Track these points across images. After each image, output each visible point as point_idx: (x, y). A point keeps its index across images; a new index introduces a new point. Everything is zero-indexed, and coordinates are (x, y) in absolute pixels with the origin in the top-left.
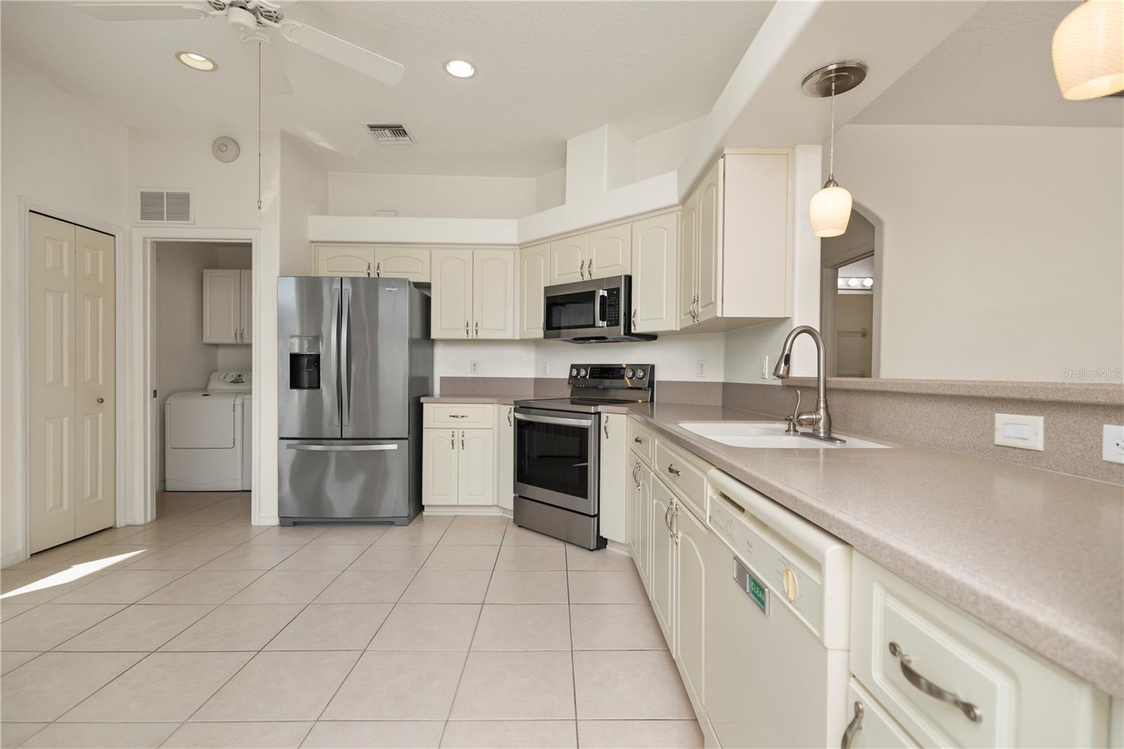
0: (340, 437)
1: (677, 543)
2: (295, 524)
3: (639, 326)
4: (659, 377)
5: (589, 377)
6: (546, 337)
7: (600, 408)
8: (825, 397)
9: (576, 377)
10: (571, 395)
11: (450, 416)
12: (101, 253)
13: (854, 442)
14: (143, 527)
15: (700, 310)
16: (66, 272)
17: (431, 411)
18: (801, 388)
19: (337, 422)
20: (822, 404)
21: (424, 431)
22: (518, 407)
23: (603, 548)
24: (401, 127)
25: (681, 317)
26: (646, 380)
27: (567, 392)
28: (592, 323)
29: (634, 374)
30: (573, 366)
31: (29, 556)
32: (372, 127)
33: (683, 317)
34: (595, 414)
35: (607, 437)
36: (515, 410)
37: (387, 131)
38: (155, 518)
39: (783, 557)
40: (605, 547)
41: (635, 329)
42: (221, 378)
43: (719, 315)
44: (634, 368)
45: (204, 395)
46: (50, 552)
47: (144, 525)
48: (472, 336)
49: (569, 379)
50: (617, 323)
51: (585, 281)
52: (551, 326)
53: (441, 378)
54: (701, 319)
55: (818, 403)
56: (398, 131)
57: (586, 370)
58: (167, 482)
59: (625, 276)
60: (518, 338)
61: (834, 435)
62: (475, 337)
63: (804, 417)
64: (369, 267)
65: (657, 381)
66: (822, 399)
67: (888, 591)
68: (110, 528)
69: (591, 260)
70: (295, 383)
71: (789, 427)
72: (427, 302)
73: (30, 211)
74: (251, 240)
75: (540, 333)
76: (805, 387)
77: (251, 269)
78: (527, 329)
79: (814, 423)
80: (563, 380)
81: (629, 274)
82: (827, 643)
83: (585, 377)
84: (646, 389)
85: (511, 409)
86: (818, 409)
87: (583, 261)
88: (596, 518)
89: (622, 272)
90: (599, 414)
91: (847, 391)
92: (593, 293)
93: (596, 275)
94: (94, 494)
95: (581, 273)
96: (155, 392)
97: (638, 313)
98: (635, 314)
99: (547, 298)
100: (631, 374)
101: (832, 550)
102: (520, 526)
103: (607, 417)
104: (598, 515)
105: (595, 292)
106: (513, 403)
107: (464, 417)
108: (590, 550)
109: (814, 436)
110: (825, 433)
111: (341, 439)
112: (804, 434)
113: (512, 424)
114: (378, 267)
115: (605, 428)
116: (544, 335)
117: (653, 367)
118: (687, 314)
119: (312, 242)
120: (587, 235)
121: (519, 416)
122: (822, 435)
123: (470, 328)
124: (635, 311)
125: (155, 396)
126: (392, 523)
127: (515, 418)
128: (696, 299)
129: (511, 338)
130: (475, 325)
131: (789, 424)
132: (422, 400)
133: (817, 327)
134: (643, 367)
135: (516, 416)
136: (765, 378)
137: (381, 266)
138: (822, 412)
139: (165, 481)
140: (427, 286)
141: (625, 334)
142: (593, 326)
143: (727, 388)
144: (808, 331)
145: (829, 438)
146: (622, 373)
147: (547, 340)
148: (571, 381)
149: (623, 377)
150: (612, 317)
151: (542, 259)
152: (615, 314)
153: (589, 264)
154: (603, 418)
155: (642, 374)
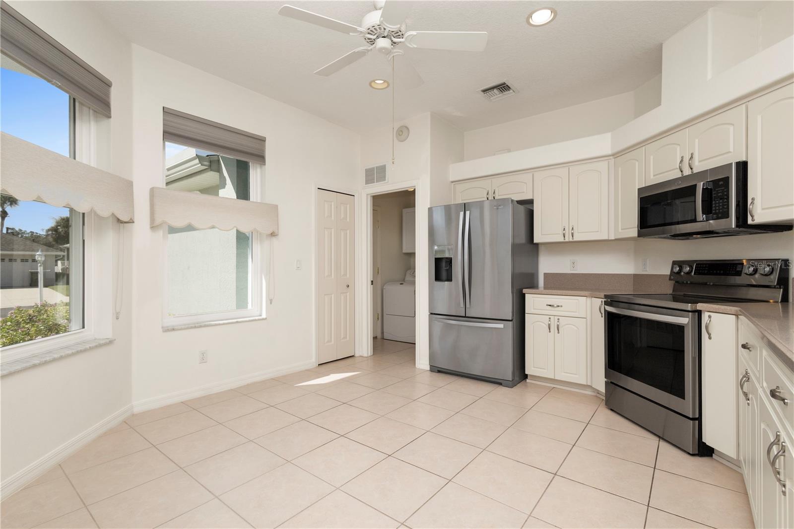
0: (464, 315)
2: (439, 372)
3: (759, 214)
4: (792, 273)
5: (695, 273)
6: (640, 235)
7: (700, 306)
9: (679, 273)
10: (673, 291)
11: (547, 305)
12: (348, 206)
14: (366, 359)
16: (333, 218)
17: (533, 301)
19: (462, 305)
21: (526, 315)
22: (609, 300)
23: (707, 456)
24: (505, 84)
26: (775, 277)
27: (668, 288)
28: (691, 218)
29: (756, 270)
30: (675, 263)
31: (317, 365)
32: (484, 91)
35: (710, 338)
36: (606, 303)
37: (495, 90)
38: (372, 354)
40: (710, 456)
41: (753, 220)
42: (411, 274)
45: (401, 284)
46: (325, 365)
47: (367, 357)
48: (568, 238)
49: (671, 275)
50: (726, 215)
51: (685, 177)
52: (646, 225)
53: (545, 274)
56: (503, 87)
57: (691, 267)
58: (385, 333)
59: (738, 164)
60: (613, 238)
62: (571, 240)
64: (488, 193)
65: (792, 279)
68: (353, 356)
69: (693, 154)
70: (438, 278)
72: (530, 215)
73: (319, 188)
74: (415, 186)
75: (634, 232)
77: (415, 207)
80: (665, 276)
81: (743, 160)
83: (689, 273)
85: (602, 302)
87: (682, 157)
88: (697, 422)
89: (733, 159)
90: (700, 313)
92: (694, 187)
94: (345, 338)
95: (680, 169)
96: (372, 281)
97: (758, 202)
98: (752, 203)
99: (641, 198)
100: (752, 269)
102: (612, 410)
103: (710, 317)
104: (699, 420)
105: (696, 185)
106: (603, 297)
107: (559, 306)
108: (689, 454)
111: (465, 317)
113: (603, 315)
114: (494, 192)
116: (638, 235)
117: (786, 262)
119: (452, 182)
120: (687, 129)
121: (610, 309)
123: (567, 232)
124: (753, 199)
125: (372, 284)
126: (500, 384)
127: (605, 310)
129: (606, 238)
130: (571, 228)
132: (525, 291)
135: (606, 309)
137: (496, 192)
139: (383, 333)
140: (531, 202)
141: (737, 226)
142: (694, 220)
146: (738, 269)
147: (641, 238)
148: (672, 277)
149: (739, 273)
150: (719, 209)
151: (637, 163)
152: (723, 205)
153: (690, 157)
154: (705, 317)
155: (767, 269)
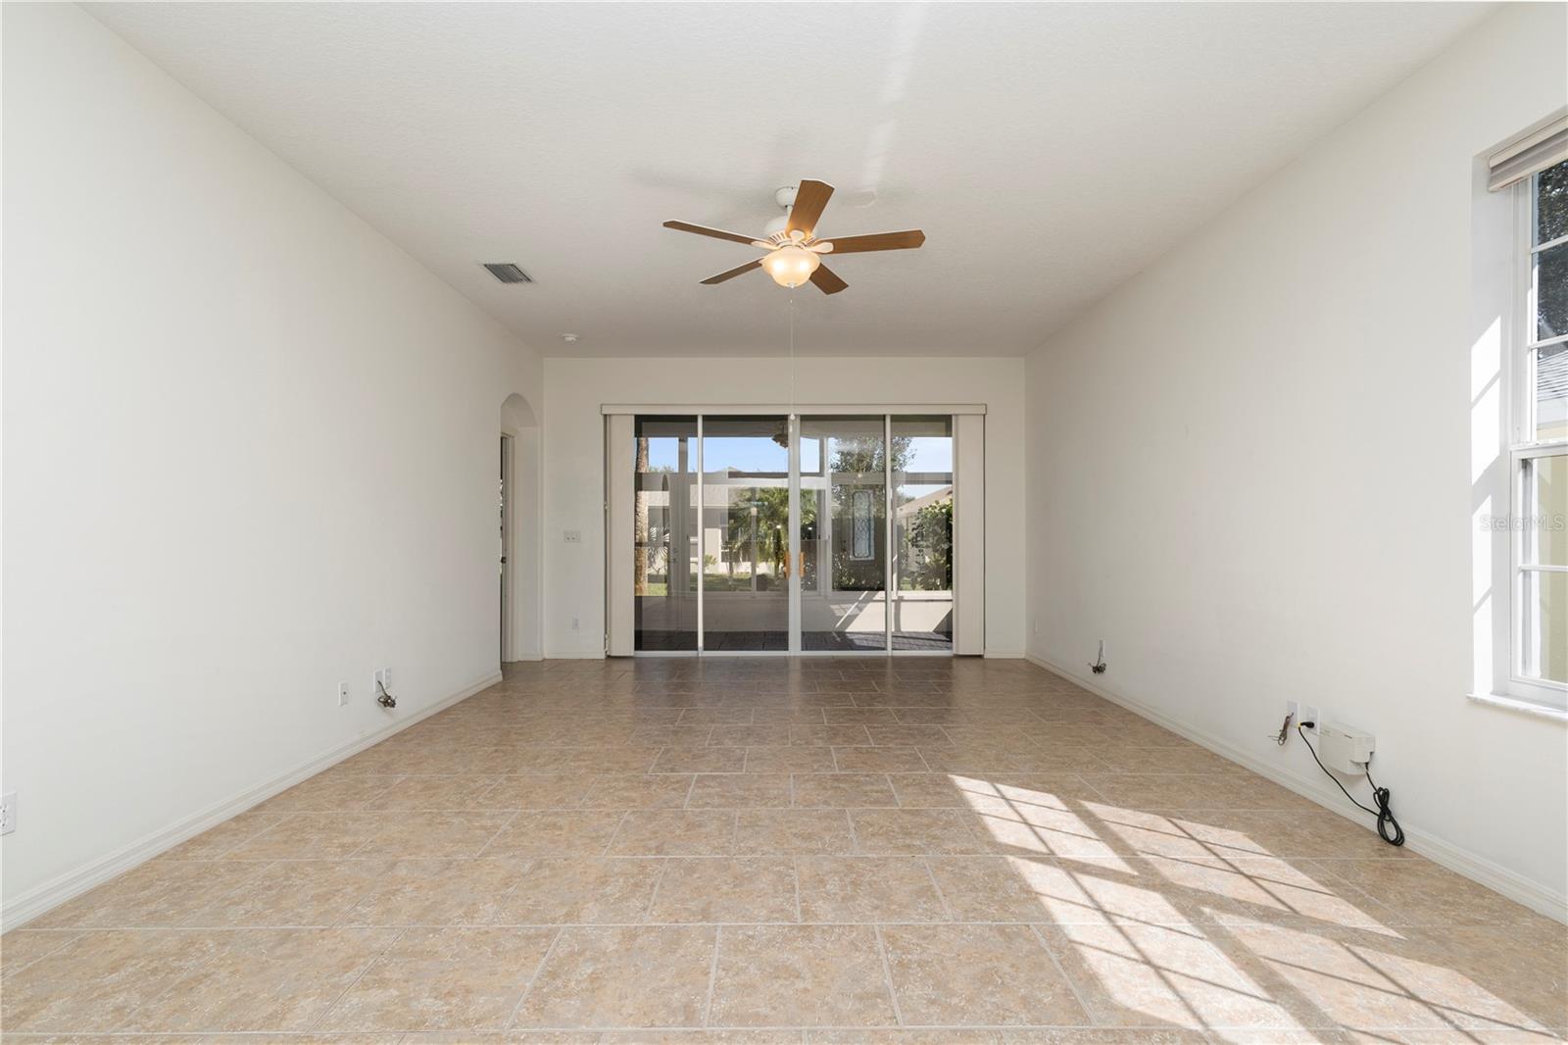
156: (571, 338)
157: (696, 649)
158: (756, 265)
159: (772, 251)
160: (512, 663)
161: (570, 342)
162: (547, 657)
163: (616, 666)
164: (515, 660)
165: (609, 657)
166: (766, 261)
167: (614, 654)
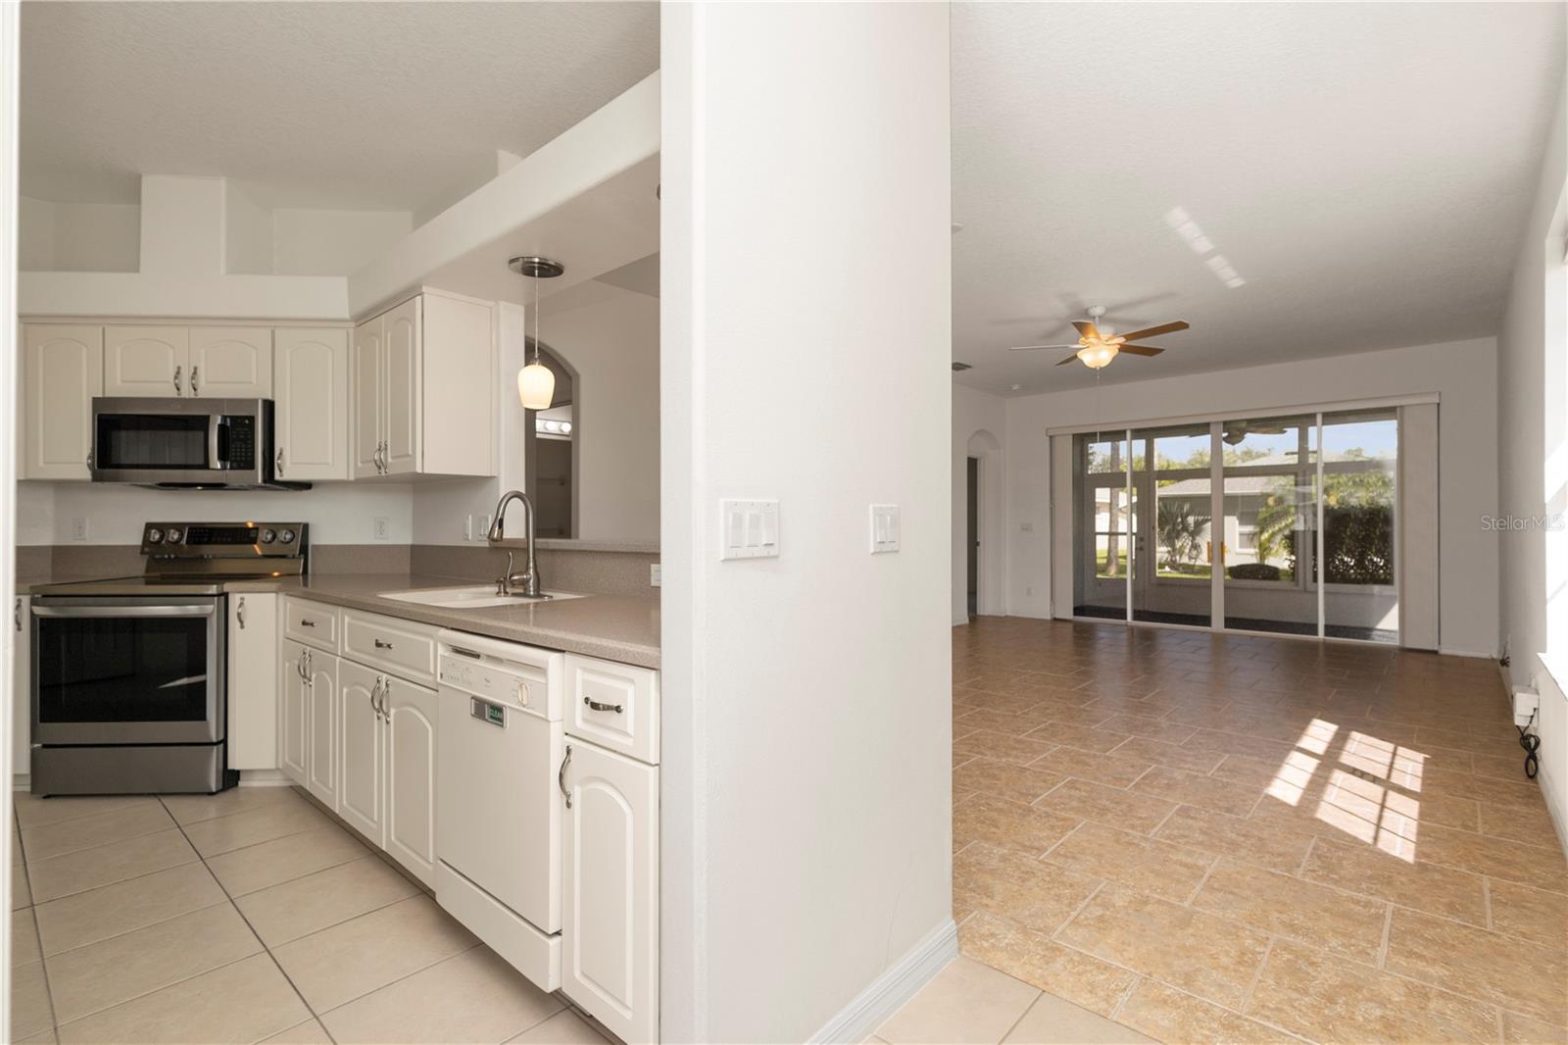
1: (388, 722)
3: (287, 471)
4: (315, 539)
5: (187, 542)
6: (96, 478)
7: (227, 587)
8: (534, 558)
9: (158, 542)
10: (147, 571)
13: (558, 596)
15: (390, 460)
18: (511, 549)
20: (531, 564)
22: (37, 596)
23: (232, 787)
25: (356, 464)
26: (296, 545)
27: (139, 567)
28: (201, 462)
29: (274, 537)
30: (149, 526)
33: (359, 464)
34: (218, 595)
36: (34, 602)
39: (518, 677)
40: (237, 784)
41: (281, 475)
43: (419, 471)
44: (274, 528)
49: (143, 546)
50: (251, 466)
51: (185, 399)
52: (107, 460)
54: (391, 472)
55: (528, 563)
57: (180, 532)
59: (262, 400)
61: (541, 592)
63: (516, 578)
65: (313, 546)
66: (531, 559)
67: (585, 669)
69: (195, 368)
71: (500, 589)
75: (82, 472)
76: (516, 548)
78: (45, 463)
79: (524, 583)
80: (126, 549)
81: (270, 398)
82: (550, 719)
83: (177, 542)
84: (294, 557)
86: (528, 568)
87: (179, 368)
88: (221, 746)
89: (256, 393)
90: (226, 595)
91: (553, 551)
92: (204, 419)
93: (205, 392)
95: (176, 385)
97: (287, 454)
98: (281, 454)
99: (99, 416)
100: (269, 537)
101: (553, 658)
102: (48, 797)
103: (242, 599)
104: (225, 741)
105: (208, 417)
106: (27, 592)
108: (210, 794)
109: (525, 595)
110: (534, 591)
112: (514, 595)
115: (239, 615)
116: (92, 475)
117: (306, 526)
118: (370, 461)
121: (40, 611)
122: (532, 593)
124: (282, 450)
127: (33, 615)
128: (383, 446)
131: (500, 587)
133: (523, 491)
134: (290, 527)
135: (34, 612)
136: (468, 539)
138: (531, 571)
141: (264, 481)
142: (202, 467)
143: (417, 552)
144: (517, 495)
145: (538, 595)
146: (252, 536)
147: (99, 484)
148: (146, 549)
149: (254, 541)
150: (241, 456)
151: (84, 350)
152: (246, 452)
153: (191, 374)
154: (234, 600)
155: (288, 536)
156: (1016, 387)
157: (1125, 618)
158: (1076, 357)
159: (1082, 349)
160: (984, 616)
161: (1015, 391)
162: (1009, 614)
163: (1059, 624)
164: (986, 614)
165: (1055, 619)
166: (1080, 355)
167: (1057, 617)
